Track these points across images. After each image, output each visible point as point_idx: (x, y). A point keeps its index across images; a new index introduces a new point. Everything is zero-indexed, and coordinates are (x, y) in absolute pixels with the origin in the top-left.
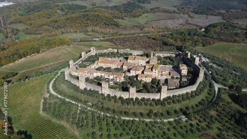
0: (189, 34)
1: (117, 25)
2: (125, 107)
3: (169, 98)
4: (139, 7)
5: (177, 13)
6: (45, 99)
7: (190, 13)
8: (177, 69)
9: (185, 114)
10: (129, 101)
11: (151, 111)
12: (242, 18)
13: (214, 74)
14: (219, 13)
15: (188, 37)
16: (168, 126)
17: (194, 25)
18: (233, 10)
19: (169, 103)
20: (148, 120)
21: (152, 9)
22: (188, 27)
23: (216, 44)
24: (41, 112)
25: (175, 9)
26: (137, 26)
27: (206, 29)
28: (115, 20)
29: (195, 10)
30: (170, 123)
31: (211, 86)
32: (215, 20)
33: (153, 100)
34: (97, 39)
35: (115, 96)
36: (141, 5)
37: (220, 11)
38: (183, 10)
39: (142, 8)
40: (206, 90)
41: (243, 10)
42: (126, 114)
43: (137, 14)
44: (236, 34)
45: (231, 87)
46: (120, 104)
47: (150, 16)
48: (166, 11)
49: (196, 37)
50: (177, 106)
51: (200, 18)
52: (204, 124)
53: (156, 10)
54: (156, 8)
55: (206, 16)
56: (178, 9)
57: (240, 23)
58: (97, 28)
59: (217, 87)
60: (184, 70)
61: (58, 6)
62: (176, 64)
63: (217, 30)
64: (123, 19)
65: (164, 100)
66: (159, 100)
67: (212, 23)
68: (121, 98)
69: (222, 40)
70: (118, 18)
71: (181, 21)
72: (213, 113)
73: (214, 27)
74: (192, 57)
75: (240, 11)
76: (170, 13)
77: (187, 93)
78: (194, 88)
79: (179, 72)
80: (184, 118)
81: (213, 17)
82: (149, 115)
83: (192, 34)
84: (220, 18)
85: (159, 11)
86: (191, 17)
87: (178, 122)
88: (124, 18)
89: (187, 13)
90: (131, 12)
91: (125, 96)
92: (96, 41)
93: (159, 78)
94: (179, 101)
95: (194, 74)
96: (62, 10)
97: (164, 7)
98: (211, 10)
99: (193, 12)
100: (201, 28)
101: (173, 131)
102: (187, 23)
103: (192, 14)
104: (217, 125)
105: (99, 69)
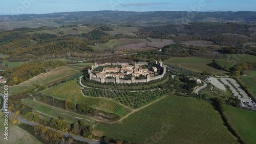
0: (152, 53)
1: (91, 50)
2: (130, 87)
3: (151, 81)
4: (104, 34)
5: (138, 38)
6: (83, 90)
7: (148, 38)
8: (151, 69)
9: (159, 87)
10: (132, 84)
11: (143, 88)
12: (188, 40)
13: (171, 71)
14: (171, 37)
15: (151, 55)
16: (153, 92)
17: (152, 47)
18: (181, 35)
19: (151, 84)
20: (143, 91)
21: (116, 36)
22: (149, 48)
23: (171, 59)
24: (84, 95)
25: (135, 35)
26: (108, 50)
27: (163, 49)
28: (88, 46)
29: (152, 35)
30: (154, 91)
31: (170, 76)
32: (168, 42)
33: (144, 83)
34: (81, 62)
35: (124, 83)
36: (105, 32)
37: (171, 35)
38: (142, 35)
39: (107, 35)
40: (168, 78)
41: (188, 34)
42: (131, 90)
43: (105, 40)
44: (183, 52)
45: (180, 76)
46: (127, 86)
47: (116, 41)
48: (128, 37)
49: (157, 55)
50: (156, 85)
51: (156, 41)
52: (169, 90)
53: (119, 36)
54: (120, 35)
55: (161, 39)
56: (137, 35)
57: (186, 44)
58: (75, 54)
59: (173, 76)
60: (156, 70)
61: (29, 36)
62: (150, 67)
63: (171, 49)
64: (93, 45)
65: (149, 82)
66: (146, 82)
67: (166, 45)
68: (127, 84)
69: (174, 56)
70: (90, 44)
71: (142, 44)
72: (172, 86)
73: (168, 47)
74: (158, 63)
75: (186, 34)
76: (132, 38)
77: (159, 79)
78: (162, 76)
79: (153, 70)
80: (160, 89)
81: (166, 40)
82: (143, 90)
83: (153, 53)
84: (172, 40)
85: (122, 37)
86: (150, 41)
87: (157, 90)
88: (95, 44)
89: (145, 38)
90: (99, 39)
91: (129, 82)
92: (80, 62)
93: (143, 74)
94: (156, 83)
95: (161, 71)
96: (34, 39)
97: (125, 34)
98: (164, 34)
99: (150, 37)
100: (159, 49)
101: (156, 94)
102: (148, 46)
103: (149, 39)
104: (175, 90)
105: (107, 73)
